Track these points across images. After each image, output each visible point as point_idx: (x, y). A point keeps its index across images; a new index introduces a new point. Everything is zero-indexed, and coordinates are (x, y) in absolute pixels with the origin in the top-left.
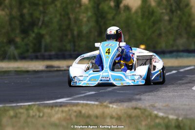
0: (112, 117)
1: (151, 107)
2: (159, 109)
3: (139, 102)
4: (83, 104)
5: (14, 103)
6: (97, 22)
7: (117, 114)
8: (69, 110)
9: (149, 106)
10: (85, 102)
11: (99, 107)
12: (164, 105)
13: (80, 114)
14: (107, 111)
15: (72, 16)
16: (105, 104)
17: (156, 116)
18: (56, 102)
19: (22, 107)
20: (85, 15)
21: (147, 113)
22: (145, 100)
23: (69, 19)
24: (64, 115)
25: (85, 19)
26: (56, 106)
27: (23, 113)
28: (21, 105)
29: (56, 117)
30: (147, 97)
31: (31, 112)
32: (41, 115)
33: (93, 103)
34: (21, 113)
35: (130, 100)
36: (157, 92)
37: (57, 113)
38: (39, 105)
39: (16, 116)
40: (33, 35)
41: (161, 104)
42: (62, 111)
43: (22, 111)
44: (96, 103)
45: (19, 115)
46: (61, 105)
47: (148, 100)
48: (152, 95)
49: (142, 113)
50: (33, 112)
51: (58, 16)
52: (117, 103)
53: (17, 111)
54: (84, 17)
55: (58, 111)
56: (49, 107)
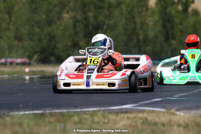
0: (179, 125)
4: (149, 110)
5: (78, 109)
6: (164, 26)
7: (185, 122)
8: (135, 117)
10: (151, 109)
11: (166, 114)
13: (145, 121)
14: (174, 118)
15: (138, 21)
16: (172, 111)
18: (122, 109)
19: (87, 112)
20: (151, 19)
23: (135, 22)
24: (130, 121)
25: (151, 24)
26: (121, 112)
27: (87, 119)
28: (86, 111)
31: (96, 119)
32: (106, 121)
33: (159, 110)
34: (85, 119)
35: (198, 108)
37: (122, 119)
38: (104, 111)
39: (80, 122)
42: (128, 118)
43: (86, 116)
44: (163, 110)
45: (83, 121)
46: (126, 111)
50: (98, 118)
51: (124, 20)
52: (185, 111)
53: (82, 117)
54: (150, 21)
55: (123, 117)
56: (115, 113)
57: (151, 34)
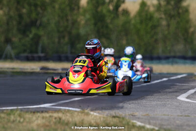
1: (131, 116)
2: (138, 119)
3: (121, 110)
4: (65, 109)
7: (96, 122)
8: (50, 116)
9: (129, 115)
10: (67, 108)
11: (80, 114)
12: (145, 114)
13: (59, 121)
14: (87, 119)
16: (86, 111)
17: (134, 126)
22: (127, 108)
24: (44, 121)
25: (83, 22)
26: (38, 112)
27: (4, 118)
30: (130, 105)
31: (12, 118)
32: (22, 120)
35: (112, 108)
36: (142, 100)
37: (37, 119)
38: (21, 110)
40: (31, 36)
41: (141, 113)
42: (43, 118)
44: (77, 110)
46: (43, 111)
47: (131, 108)
48: (136, 103)
49: (120, 122)
50: (14, 117)
52: (98, 111)
55: (39, 116)
56: (31, 112)
57: (82, 31)
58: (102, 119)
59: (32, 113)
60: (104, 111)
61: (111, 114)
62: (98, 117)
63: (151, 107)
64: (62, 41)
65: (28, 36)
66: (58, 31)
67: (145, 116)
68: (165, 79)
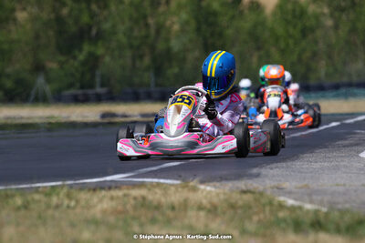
0: (200, 208)
1: (275, 190)
2: (289, 194)
3: (256, 179)
6: (198, 30)
7: (210, 203)
8: (125, 195)
9: (272, 188)
11: (180, 189)
13: (143, 203)
14: (194, 197)
16: (192, 184)
17: (281, 206)
18: (105, 181)
19: (40, 189)
20: (176, 19)
21: (263, 201)
22: (266, 176)
23: (147, 25)
24: (114, 204)
25: (176, 27)
26: (102, 188)
27: (39, 201)
29: (99, 207)
30: (271, 171)
31: (55, 200)
32: (73, 203)
35: (238, 177)
36: (293, 160)
37: (101, 200)
38: (71, 186)
39: (26, 206)
40: (81, 57)
41: (294, 184)
42: (112, 198)
43: (37, 197)
44: (176, 182)
46: (110, 186)
47: (274, 176)
48: (283, 167)
49: (256, 200)
50: (59, 199)
52: (215, 183)
53: (29, 198)
54: (173, 23)
55: (104, 196)
56: (89, 190)
57: (175, 45)
58: (222, 197)
59: (91, 192)
60: (224, 183)
61: (237, 188)
62: (214, 194)
63: (311, 172)
64: (138, 63)
65: (75, 58)
66: (131, 46)
67: (301, 188)
68: (334, 124)
